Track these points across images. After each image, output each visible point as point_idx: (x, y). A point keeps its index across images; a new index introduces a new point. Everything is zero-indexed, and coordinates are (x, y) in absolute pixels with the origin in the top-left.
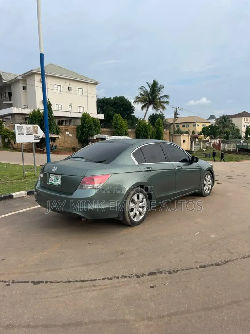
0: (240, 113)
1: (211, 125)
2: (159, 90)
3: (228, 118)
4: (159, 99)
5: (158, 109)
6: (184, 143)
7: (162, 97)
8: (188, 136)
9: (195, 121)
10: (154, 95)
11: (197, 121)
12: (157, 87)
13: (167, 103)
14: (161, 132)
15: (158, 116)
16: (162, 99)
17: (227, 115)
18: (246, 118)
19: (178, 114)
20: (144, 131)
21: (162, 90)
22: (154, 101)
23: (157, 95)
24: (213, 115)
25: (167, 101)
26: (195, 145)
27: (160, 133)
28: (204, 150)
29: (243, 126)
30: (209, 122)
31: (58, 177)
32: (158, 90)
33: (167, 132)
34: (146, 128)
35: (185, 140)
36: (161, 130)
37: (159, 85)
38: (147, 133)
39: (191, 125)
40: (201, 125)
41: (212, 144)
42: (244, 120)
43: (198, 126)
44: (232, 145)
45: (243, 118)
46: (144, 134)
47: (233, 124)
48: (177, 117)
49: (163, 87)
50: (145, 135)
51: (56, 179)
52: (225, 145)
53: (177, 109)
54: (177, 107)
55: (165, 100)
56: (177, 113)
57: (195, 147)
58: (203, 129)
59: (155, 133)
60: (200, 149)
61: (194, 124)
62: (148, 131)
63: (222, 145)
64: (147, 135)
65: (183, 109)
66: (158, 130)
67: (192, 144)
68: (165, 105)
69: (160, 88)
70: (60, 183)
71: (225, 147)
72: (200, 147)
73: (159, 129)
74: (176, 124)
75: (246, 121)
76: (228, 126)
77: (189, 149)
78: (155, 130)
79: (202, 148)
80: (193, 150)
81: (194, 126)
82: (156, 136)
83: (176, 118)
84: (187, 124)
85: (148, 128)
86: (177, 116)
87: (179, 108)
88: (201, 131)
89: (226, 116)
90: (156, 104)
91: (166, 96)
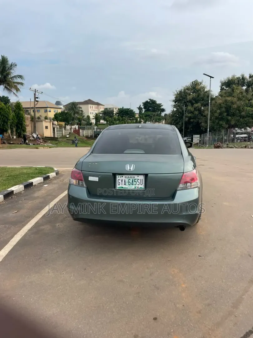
0: (86, 101)
1: (63, 111)
2: (11, 69)
3: (77, 105)
4: (11, 78)
5: (11, 91)
6: (47, 129)
7: (15, 77)
8: (50, 122)
9: (46, 106)
10: (5, 74)
11: (48, 107)
12: (8, 64)
13: (22, 84)
14: (23, 118)
15: (2, 98)
16: (15, 79)
17: (77, 101)
18: (91, 106)
19: (37, 98)
20: (4, 116)
21: (15, 69)
22: (6, 80)
23: (8, 74)
24: (59, 100)
25: (22, 82)
26: (57, 131)
27: (21, 118)
28: (68, 136)
29: (90, 113)
30: (60, 108)
31: (135, 178)
32: (9, 68)
33: (28, 117)
34: (5, 111)
35: (47, 126)
36: (22, 115)
37: (10, 63)
38: (6, 117)
39: (43, 110)
40: (52, 110)
41: (72, 130)
42: (90, 108)
43: (50, 111)
44: (89, 131)
45: (89, 105)
46: (3, 119)
47: (82, 111)
48: (37, 101)
49: (16, 65)
50: (5, 121)
51: (131, 181)
52: (83, 131)
53: (35, 92)
54: (35, 89)
55: (19, 80)
56: (36, 96)
57: (57, 134)
58: (55, 115)
59: (16, 118)
60: (62, 135)
61: (46, 109)
62: (8, 115)
63: (81, 131)
64: (7, 120)
65: (42, 92)
66: (18, 115)
67: (55, 131)
68: (19, 86)
69: (11, 66)
70: (142, 186)
71: (83, 133)
72: (62, 134)
73: (19, 113)
74: (37, 108)
75: (91, 109)
76: (78, 113)
77: (52, 136)
78: (14, 115)
79: (64, 135)
80: (56, 137)
81: (46, 111)
82: (17, 122)
83: (36, 103)
84: (37, 109)
85: (7, 111)
86: (37, 99)
87: (37, 91)
88: (53, 117)
89: (75, 102)
90: (8, 84)
91: (20, 77)
